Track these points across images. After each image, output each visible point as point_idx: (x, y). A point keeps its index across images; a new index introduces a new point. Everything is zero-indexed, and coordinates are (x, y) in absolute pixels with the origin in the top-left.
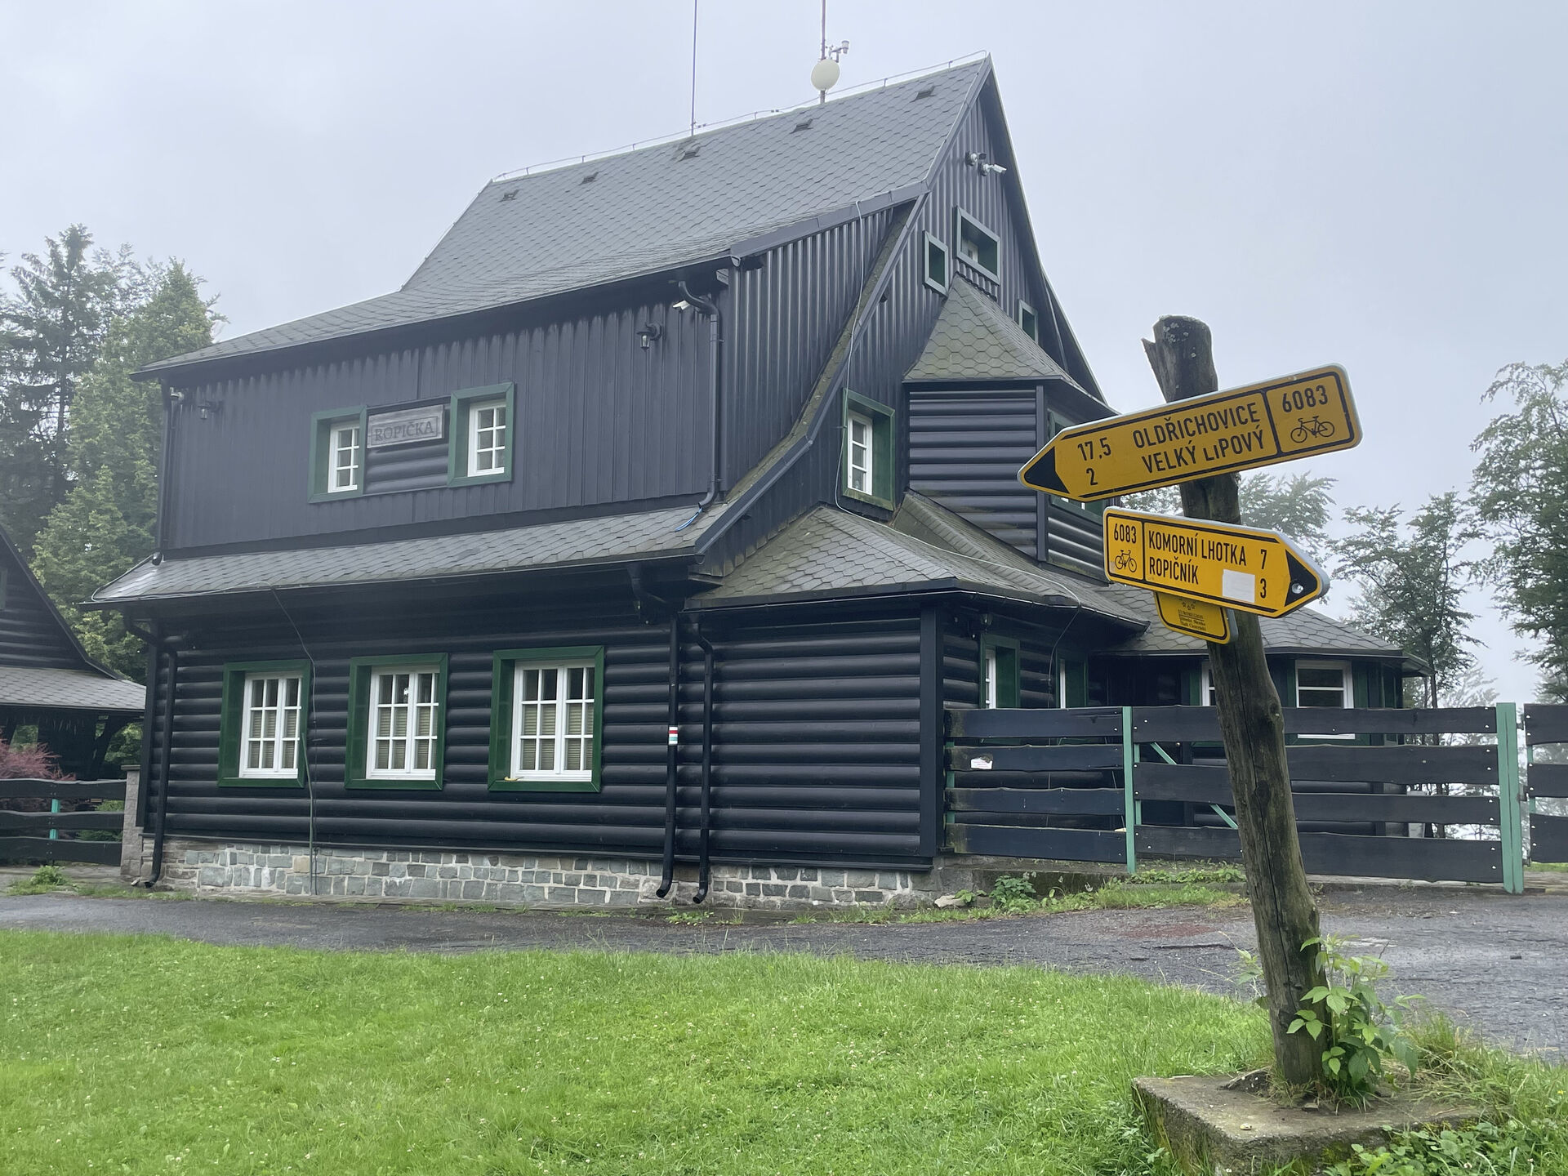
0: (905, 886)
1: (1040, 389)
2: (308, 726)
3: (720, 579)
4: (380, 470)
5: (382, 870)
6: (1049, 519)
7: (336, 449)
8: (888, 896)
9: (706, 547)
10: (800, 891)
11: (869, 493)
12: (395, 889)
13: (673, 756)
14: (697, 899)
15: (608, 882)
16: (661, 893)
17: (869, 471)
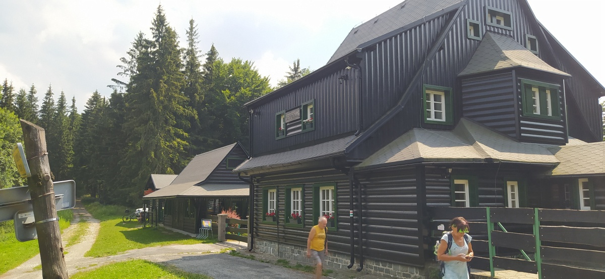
0: (417, 273)
1: (514, 72)
2: (278, 206)
3: (363, 159)
4: (289, 129)
5: (293, 251)
6: (522, 122)
7: (282, 123)
8: (412, 276)
9: (350, 151)
10: (387, 271)
11: (444, 119)
12: (295, 258)
13: (352, 220)
14: (359, 270)
15: (341, 261)
16: (349, 267)
17: (443, 111)
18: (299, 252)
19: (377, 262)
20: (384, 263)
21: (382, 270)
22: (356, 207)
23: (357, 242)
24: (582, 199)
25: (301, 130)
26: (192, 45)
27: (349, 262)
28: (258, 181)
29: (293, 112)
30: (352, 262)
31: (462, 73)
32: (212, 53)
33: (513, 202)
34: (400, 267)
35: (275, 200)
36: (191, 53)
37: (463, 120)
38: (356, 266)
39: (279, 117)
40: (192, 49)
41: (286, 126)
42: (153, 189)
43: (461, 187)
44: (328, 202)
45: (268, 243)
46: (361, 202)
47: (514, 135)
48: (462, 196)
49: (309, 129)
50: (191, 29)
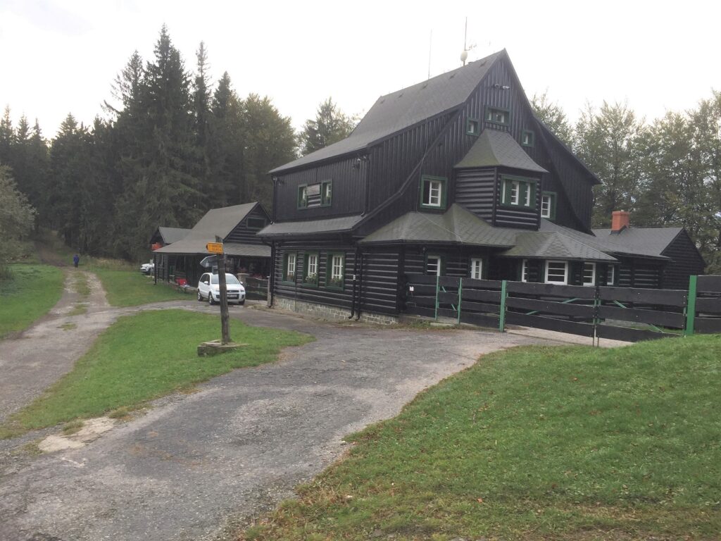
1: (496, 169)
2: (297, 269)
3: (366, 235)
4: (310, 201)
5: (308, 307)
6: (497, 210)
7: (304, 195)
8: (391, 323)
9: (356, 228)
10: (376, 320)
11: (438, 205)
12: (310, 313)
13: (354, 283)
14: (356, 320)
15: (345, 314)
16: (350, 318)
17: (439, 197)
18: (313, 308)
19: (370, 313)
20: (374, 314)
21: (372, 319)
22: (358, 272)
23: (357, 299)
24: (523, 274)
25: (319, 204)
26: (202, 72)
27: (350, 314)
28: (279, 245)
29: (314, 187)
30: (353, 314)
31: (458, 166)
32: (225, 82)
33: (477, 274)
34: (384, 317)
35: (294, 263)
36: (200, 81)
37: (454, 205)
38: (355, 317)
39: (302, 189)
40: (202, 77)
41: (308, 199)
42: (162, 243)
43: (435, 261)
44: (339, 268)
45: (286, 300)
46: (362, 268)
47: (490, 221)
48: (435, 268)
49: (326, 205)
50: (202, 50)
